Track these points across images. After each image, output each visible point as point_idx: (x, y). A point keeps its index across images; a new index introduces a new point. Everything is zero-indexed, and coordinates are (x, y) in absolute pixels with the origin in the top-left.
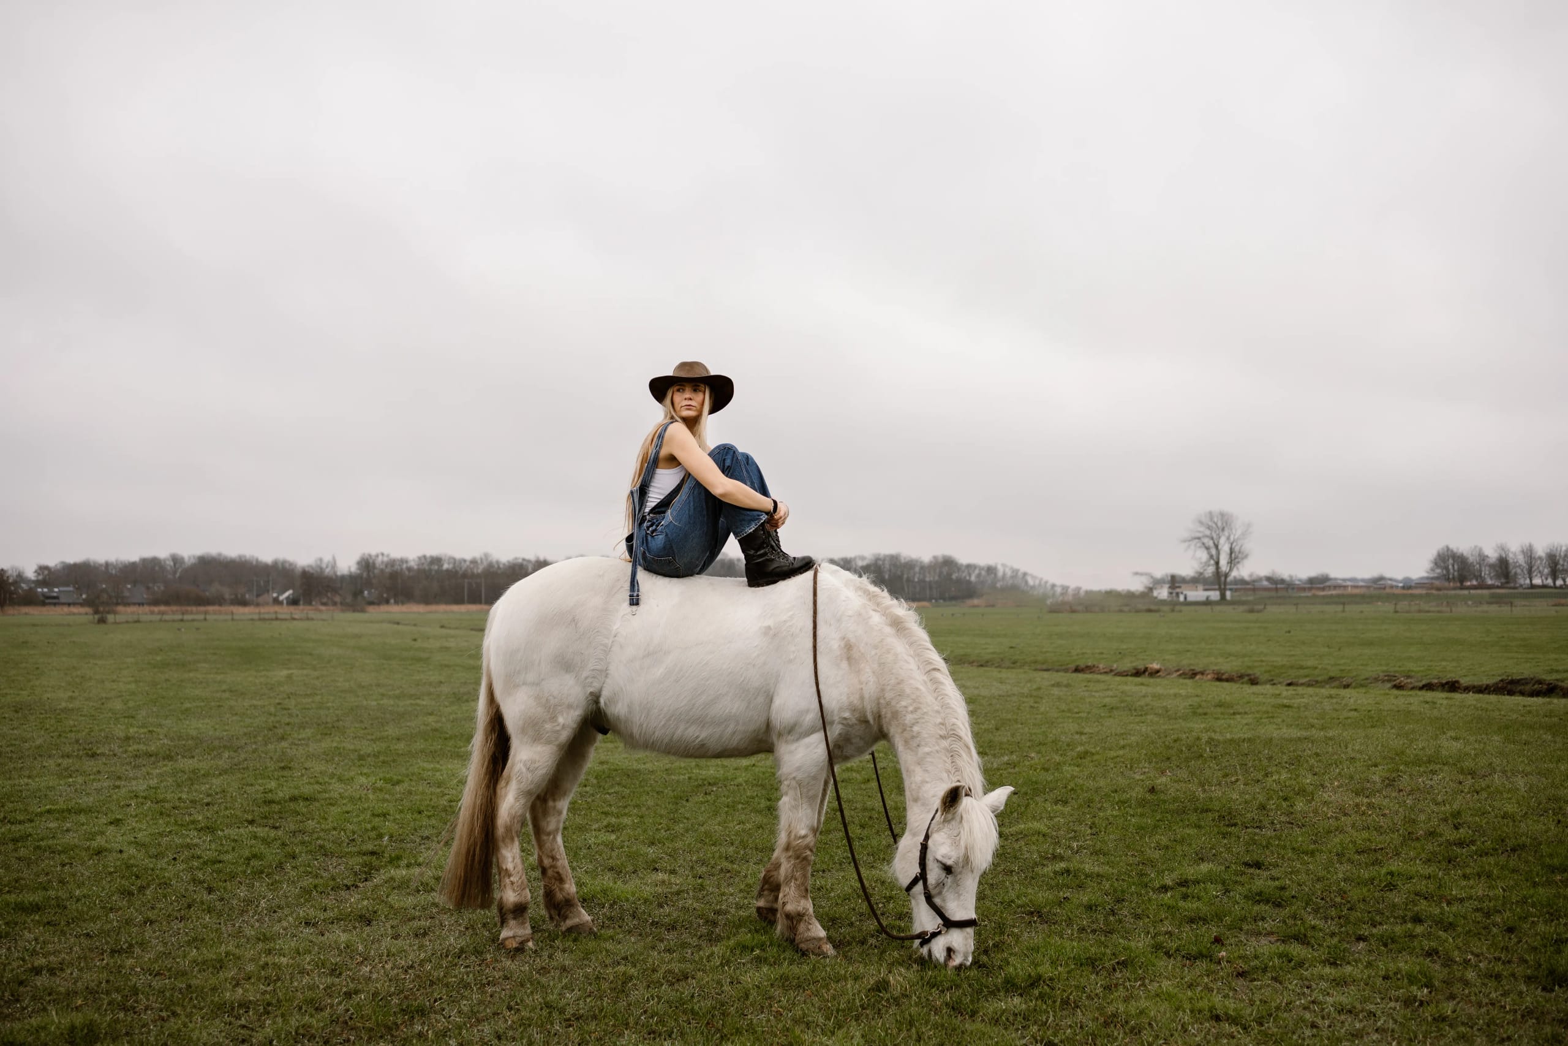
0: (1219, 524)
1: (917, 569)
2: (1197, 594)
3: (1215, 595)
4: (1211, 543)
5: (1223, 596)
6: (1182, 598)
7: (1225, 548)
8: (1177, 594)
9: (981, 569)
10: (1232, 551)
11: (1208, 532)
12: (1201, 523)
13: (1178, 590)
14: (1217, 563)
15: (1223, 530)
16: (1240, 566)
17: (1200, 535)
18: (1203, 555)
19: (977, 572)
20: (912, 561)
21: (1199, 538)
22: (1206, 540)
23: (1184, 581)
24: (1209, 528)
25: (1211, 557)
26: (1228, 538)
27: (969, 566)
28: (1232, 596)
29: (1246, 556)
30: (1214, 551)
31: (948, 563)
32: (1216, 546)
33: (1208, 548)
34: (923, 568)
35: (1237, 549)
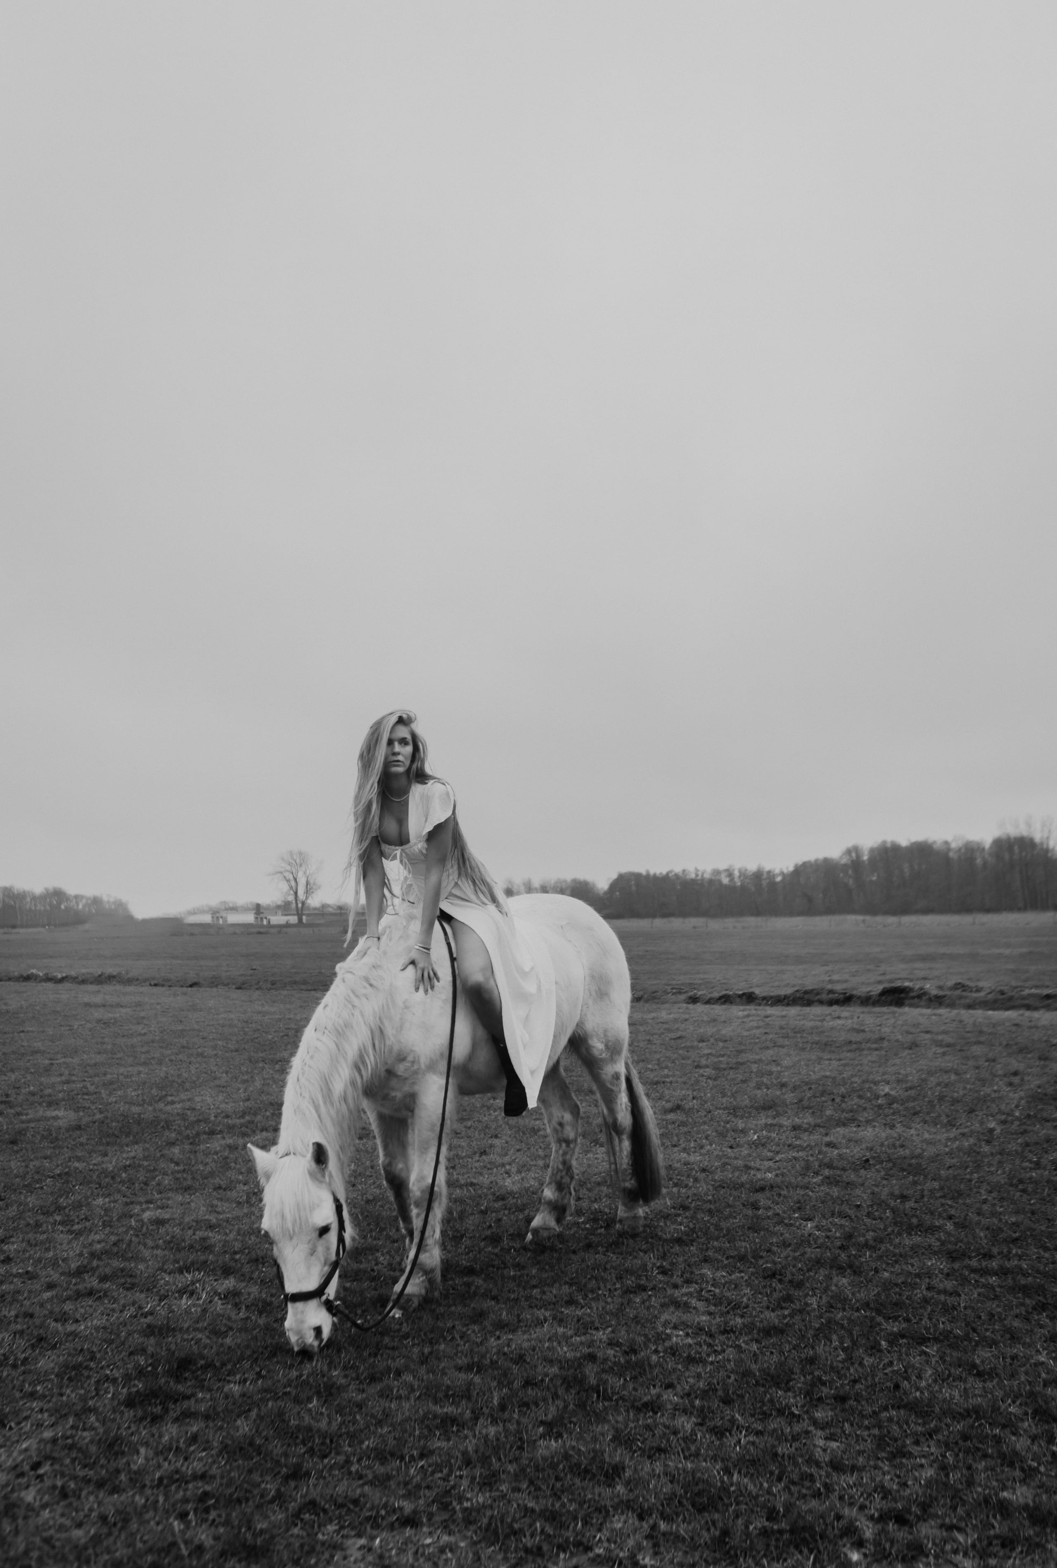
0: (298, 861)
1: (28, 899)
2: (278, 919)
3: (294, 919)
4: (291, 877)
5: (300, 920)
6: (265, 922)
7: (302, 881)
8: (262, 919)
9: (88, 899)
10: (307, 883)
11: (288, 868)
12: (283, 859)
13: (262, 915)
14: (296, 893)
15: (301, 865)
16: (314, 895)
17: (282, 870)
18: (285, 887)
19: (84, 901)
20: (24, 892)
21: (281, 873)
22: (287, 875)
23: (268, 908)
24: (290, 864)
25: (291, 888)
26: (305, 873)
27: (76, 897)
28: (307, 920)
29: (319, 887)
30: (293, 883)
31: (58, 894)
32: (295, 880)
33: (288, 881)
34: (34, 898)
35: (312, 881)
